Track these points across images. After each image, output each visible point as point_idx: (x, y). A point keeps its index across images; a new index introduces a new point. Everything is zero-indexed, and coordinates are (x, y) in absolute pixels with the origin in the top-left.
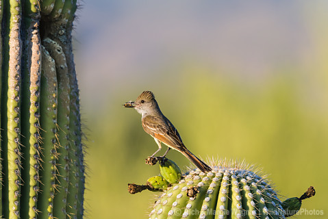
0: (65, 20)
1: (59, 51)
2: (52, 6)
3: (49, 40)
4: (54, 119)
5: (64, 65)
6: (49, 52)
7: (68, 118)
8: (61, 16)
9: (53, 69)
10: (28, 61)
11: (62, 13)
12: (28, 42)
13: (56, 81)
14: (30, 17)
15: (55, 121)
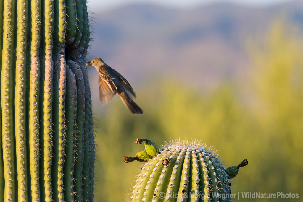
0: (82, 48)
1: (78, 68)
2: (73, 39)
3: (71, 61)
4: (75, 113)
5: (82, 78)
6: (72, 69)
7: (84, 113)
8: (79, 45)
9: (74, 81)
10: (57, 75)
11: (80, 43)
12: (57, 63)
13: (76, 88)
14: (59, 46)
15: (76, 115)
